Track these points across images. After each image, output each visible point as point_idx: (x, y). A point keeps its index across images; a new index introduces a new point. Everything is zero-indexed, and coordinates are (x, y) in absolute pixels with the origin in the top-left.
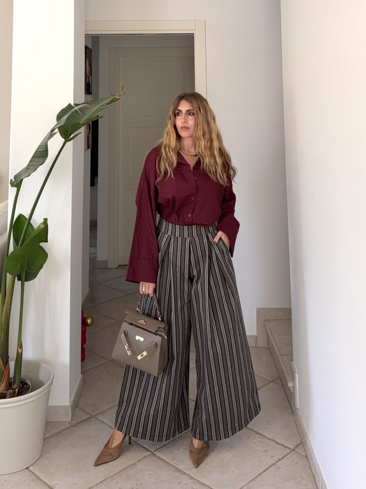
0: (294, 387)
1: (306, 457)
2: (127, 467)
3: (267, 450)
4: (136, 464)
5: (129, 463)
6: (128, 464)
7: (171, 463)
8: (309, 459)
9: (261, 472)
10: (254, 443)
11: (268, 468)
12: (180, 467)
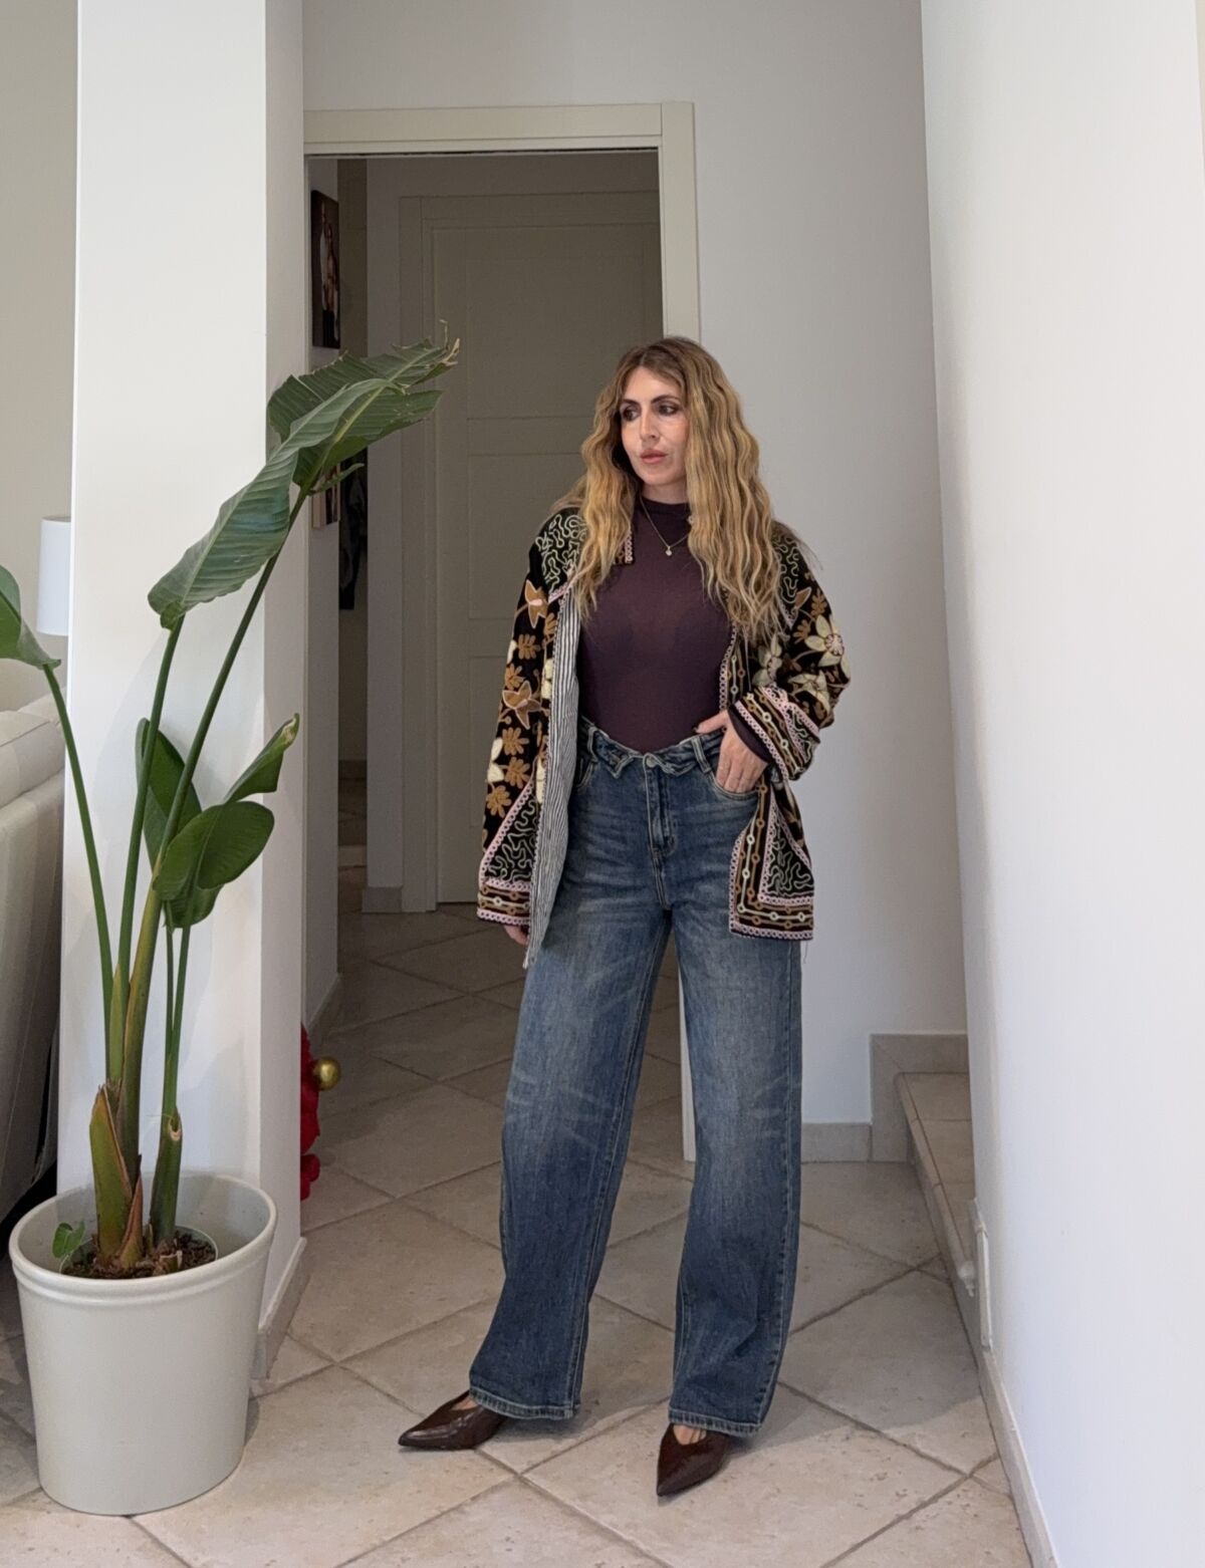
0: (976, 1281)
1: (1011, 1497)
2: (438, 1517)
3: (886, 1474)
4: (467, 1509)
5: (443, 1504)
6: (440, 1507)
7: (576, 1507)
8: (1017, 1503)
9: (862, 1539)
10: (844, 1453)
11: (884, 1530)
12: (605, 1520)
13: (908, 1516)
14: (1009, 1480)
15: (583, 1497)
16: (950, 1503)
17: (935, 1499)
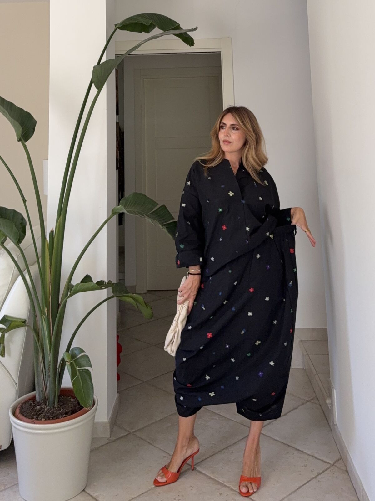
0: (332, 405)
1: (347, 471)
3: (307, 465)
7: (211, 476)
8: (349, 473)
9: (302, 485)
10: (293, 458)
11: (308, 482)
12: (220, 480)
13: (315, 478)
14: (346, 466)
15: (213, 473)
16: (328, 473)
17: (323, 472)
